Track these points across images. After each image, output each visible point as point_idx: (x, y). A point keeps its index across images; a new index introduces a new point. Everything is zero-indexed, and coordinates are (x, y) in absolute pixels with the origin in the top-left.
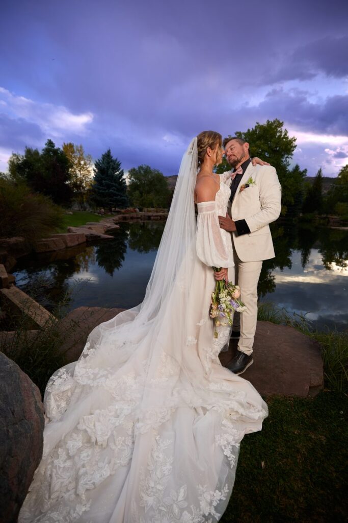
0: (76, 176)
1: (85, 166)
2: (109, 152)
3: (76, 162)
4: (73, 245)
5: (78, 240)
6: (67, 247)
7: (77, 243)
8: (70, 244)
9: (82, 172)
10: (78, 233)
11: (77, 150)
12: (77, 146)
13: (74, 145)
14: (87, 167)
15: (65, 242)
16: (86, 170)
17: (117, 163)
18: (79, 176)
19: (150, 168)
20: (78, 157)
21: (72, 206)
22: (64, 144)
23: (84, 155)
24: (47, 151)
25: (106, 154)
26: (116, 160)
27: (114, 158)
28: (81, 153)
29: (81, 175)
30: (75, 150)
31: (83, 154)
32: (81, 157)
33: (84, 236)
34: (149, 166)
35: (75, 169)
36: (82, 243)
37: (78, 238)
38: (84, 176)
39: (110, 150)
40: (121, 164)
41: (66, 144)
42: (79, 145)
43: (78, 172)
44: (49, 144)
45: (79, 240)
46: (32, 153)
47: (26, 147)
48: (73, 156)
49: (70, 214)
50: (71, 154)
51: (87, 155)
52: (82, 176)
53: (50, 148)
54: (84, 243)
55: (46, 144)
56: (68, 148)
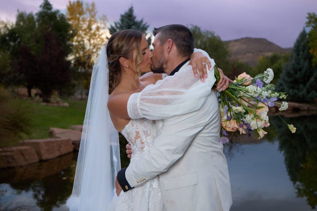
0: (83, 48)
1: (97, 33)
2: (131, 10)
3: (85, 26)
4: (50, 156)
5: (59, 150)
6: (41, 161)
7: (57, 154)
8: (45, 156)
9: (92, 41)
10: (64, 138)
11: (88, 9)
12: (87, 5)
13: (84, 3)
14: (100, 33)
15: (39, 153)
16: (99, 37)
17: (142, 25)
18: (88, 47)
19: (199, 29)
20: (88, 19)
21: (74, 92)
22: (70, 2)
23: (97, 16)
24: (41, 15)
25: (126, 13)
26: (142, 21)
27: (138, 19)
28: (93, 14)
29: (90, 45)
30: (85, 10)
31: (95, 14)
32: (92, 19)
33: (71, 143)
34: (199, 26)
35: (83, 38)
36: (65, 155)
37: (61, 147)
38: (94, 47)
39: (132, 8)
40: (148, 26)
41: (72, 3)
42: (90, 3)
43: (86, 41)
44: (45, 5)
45: (61, 149)
46: (25, 18)
47: (18, 11)
48: (81, 19)
49: (66, 107)
50: (78, 16)
51: (101, 16)
52: (92, 47)
53: (46, 10)
54: (69, 153)
55: (41, 6)
56: (75, 8)
